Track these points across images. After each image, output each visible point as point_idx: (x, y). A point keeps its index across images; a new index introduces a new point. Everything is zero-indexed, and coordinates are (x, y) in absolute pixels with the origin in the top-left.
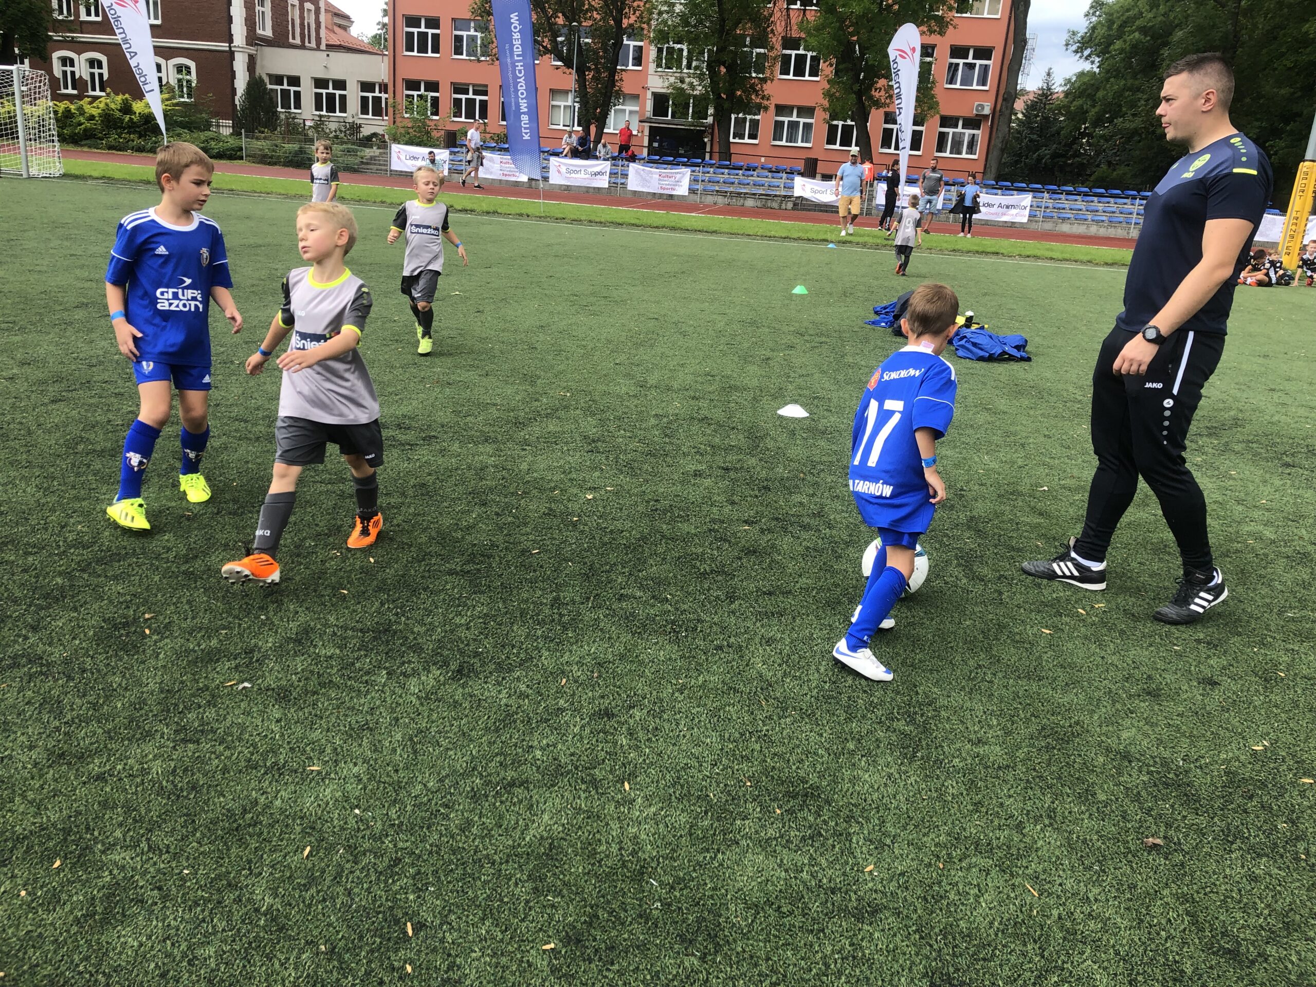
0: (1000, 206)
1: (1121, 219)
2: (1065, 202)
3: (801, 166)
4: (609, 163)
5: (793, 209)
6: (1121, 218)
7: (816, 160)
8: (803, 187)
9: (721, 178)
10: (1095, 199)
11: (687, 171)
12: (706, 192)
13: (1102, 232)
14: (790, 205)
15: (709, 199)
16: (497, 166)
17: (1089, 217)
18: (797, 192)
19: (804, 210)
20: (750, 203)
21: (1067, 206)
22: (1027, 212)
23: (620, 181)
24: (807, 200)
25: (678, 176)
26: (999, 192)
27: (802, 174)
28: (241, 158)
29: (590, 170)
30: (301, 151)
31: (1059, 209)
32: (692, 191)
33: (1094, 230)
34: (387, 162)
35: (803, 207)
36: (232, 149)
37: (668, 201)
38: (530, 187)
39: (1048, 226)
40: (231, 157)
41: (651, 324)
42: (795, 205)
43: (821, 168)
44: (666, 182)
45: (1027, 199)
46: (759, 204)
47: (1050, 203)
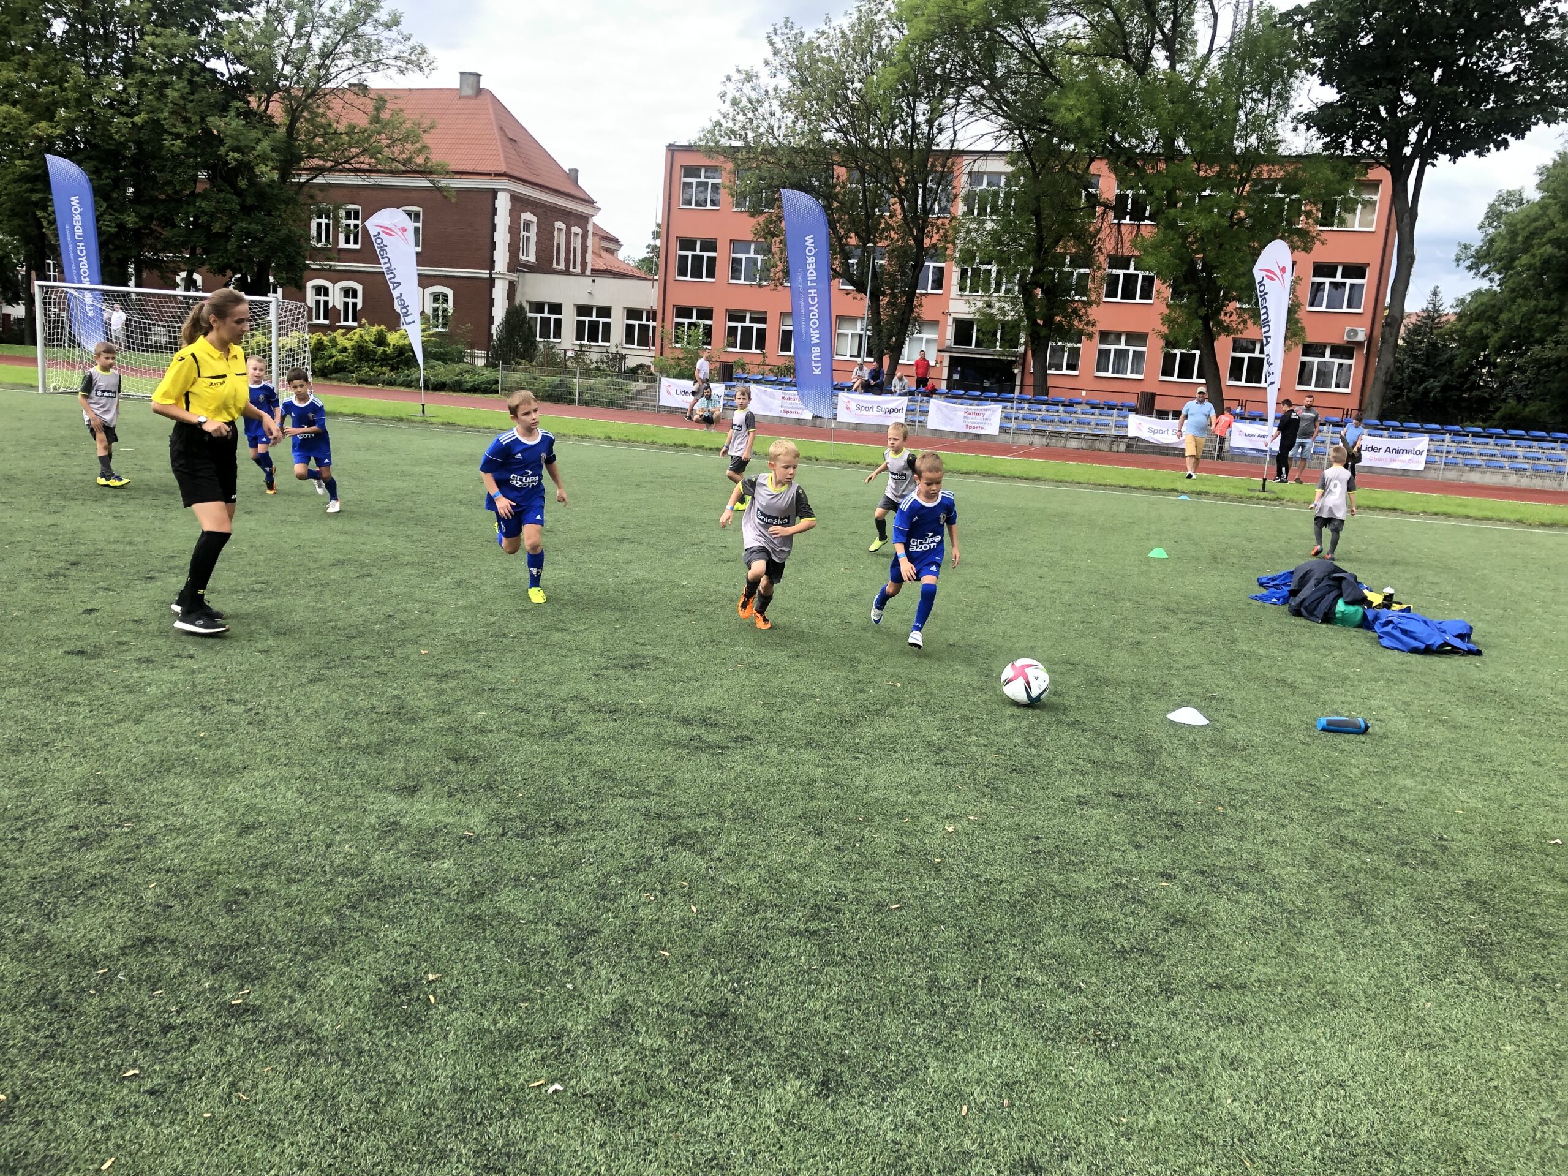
0: (1388, 450)
1: (1550, 468)
2: (1472, 445)
3: (1133, 401)
4: (906, 398)
5: (1126, 451)
6: (1549, 465)
7: (1153, 395)
8: (1140, 426)
9: (1038, 415)
10: (1513, 442)
11: (998, 407)
12: (1019, 431)
13: (1525, 482)
14: (1122, 447)
15: (1024, 440)
16: (778, 402)
17: (1506, 464)
18: (1132, 432)
19: (1138, 452)
20: (1073, 444)
21: (1475, 451)
22: (1423, 458)
23: (918, 418)
24: (1143, 440)
25: (987, 413)
26: (1385, 433)
27: (1136, 411)
28: (496, 392)
29: (884, 407)
30: (562, 384)
31: (1465, 454)
32: (1003, 430)
33: (1513, 480)
34: (656, 397)
35: (1137, 448)
36: (488, 382)
37: (975, 442)
38: (814, 425)
39: (1452, 475)
40: (486, 391)
41: (984, 593)
42: (1128, 446)
43: (1158, 405)
44: (972, 420)
45: (1423, 442)
46: (1084, 445)
47: (1453, 447)
